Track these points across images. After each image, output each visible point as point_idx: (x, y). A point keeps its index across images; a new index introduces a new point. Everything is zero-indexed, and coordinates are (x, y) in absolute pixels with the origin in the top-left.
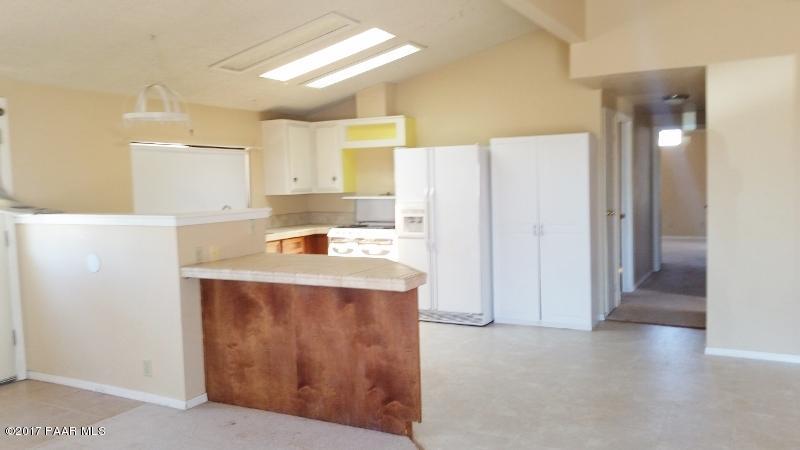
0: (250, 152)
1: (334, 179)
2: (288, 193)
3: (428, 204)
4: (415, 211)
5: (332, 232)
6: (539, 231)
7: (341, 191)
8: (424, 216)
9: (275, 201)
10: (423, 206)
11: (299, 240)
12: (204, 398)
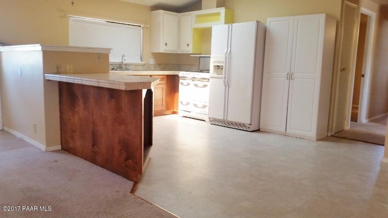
0: (143, 28)
1: (188, 45)
2: (162, 51)
3: (226, 58)
4: (220, 62)
5: (181, 74)
6: (290, 77)
7: (191, 52)
8: (224, 65)
9: (157, 56)
10: (223, 60)
11: (163, 77)
12: (59, 147)
